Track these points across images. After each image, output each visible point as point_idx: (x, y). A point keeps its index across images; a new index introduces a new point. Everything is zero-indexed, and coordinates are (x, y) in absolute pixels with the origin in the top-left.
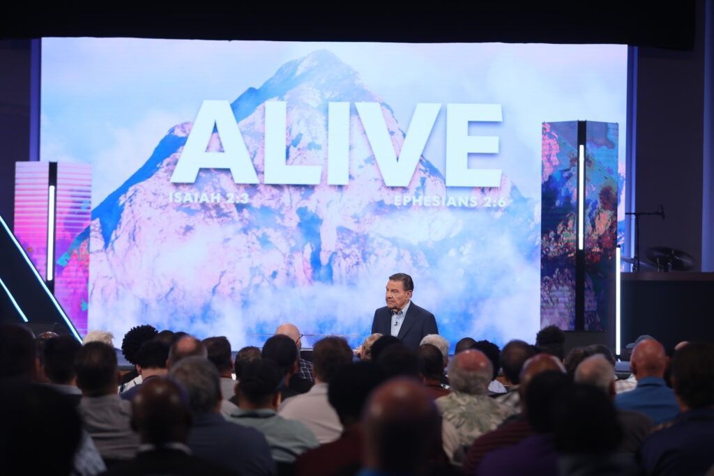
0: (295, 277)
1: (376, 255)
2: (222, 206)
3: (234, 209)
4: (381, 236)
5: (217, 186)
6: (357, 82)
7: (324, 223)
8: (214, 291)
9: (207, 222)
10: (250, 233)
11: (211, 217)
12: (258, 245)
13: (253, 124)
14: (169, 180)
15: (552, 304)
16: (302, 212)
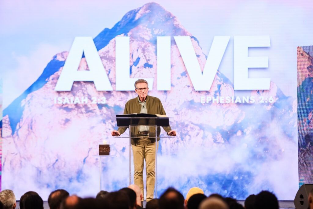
1: (190, 136)
2: (89, 106)
4: (192, 123)
5: (86, 93)
6: (175, 23)
8: (84, 161)
9: (79, 116)
10: (107, 123)
11: (82, 113)
13: (108, 52)
14: (54, 89)
15: (306, 166)
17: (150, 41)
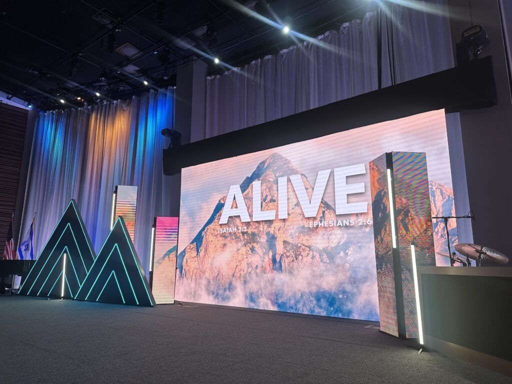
0: (265, 268)
1: (302, 256)
2: (237, 233)
3: (241, 234)
4: (304, 245)
5: (235, 224)
6: (290, 166)
7: (277, 239)
8: (233, 275)
9: (231, 242)
10: (247, 246)
11: (233, 239)
12: (250, 252)
13: (248, 193)
14: (218, 223)
16: (268, 234)
17: (274, 182)
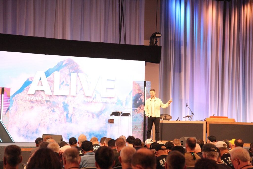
0: (62, 121)
1: (83, 115)
2: (42, 101)
3: (45, 102)
4: (84, 110)
5: (41, 95)
6: (78, 68)
7: (69, 106)
8: (39, 125)
9: (37, 106)
10: (49, 109)
12: (52, 112)
13: (51, 78)
14: (27, 93)
15: (136, 129)
16: (64, 103)
17: (68, 74)
